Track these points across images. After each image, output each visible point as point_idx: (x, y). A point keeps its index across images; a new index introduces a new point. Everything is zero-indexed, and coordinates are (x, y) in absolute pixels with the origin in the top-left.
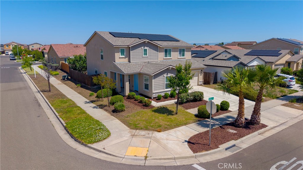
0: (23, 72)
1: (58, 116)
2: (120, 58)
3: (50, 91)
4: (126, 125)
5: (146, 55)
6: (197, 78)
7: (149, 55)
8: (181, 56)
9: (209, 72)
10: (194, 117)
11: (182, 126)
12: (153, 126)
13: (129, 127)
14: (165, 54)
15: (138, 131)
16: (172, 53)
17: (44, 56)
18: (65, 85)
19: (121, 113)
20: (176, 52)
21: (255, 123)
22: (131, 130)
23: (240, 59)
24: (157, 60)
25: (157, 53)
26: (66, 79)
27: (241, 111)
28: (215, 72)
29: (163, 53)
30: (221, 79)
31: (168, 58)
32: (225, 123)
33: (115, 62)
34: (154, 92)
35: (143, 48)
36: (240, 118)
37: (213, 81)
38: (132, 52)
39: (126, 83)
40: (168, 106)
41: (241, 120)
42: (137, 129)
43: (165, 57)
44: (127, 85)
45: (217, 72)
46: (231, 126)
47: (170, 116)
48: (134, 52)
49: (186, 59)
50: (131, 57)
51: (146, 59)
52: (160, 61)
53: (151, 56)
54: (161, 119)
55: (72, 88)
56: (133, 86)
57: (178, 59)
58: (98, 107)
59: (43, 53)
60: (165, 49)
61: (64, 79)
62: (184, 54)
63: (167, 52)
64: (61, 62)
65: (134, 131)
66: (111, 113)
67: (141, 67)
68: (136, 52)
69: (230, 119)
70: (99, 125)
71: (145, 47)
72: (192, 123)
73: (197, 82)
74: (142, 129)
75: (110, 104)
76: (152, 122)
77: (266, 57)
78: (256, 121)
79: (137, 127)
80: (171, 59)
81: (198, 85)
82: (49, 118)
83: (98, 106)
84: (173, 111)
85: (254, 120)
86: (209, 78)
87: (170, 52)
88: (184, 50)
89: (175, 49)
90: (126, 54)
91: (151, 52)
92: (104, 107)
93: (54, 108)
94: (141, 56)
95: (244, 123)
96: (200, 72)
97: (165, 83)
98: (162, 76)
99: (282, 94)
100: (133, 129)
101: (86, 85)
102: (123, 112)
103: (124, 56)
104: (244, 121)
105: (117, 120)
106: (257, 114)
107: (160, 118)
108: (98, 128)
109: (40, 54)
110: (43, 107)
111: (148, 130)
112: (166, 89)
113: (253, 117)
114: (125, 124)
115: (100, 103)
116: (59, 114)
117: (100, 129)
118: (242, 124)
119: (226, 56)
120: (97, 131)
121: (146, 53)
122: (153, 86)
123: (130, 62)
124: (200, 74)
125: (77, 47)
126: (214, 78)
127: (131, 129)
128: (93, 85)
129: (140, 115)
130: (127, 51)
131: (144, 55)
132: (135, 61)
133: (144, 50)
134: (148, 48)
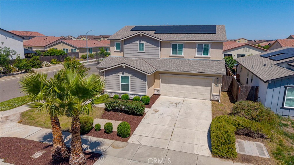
2: (115, 52)
5: (143, 50)
7: (146, 50)
14: (173, 51)
15: (19, 115)
16: (184, 49)
20: (192, 48)
25: (158, 48)
31: (177, 55)
33: (110, 55)
34: (106, 90)
35: (138, 42)
37: (245, 99)
43: (173, 54)
48: (128, 46)
49: (211, 59)
50: (124, 51)
51: (143, 55)
52: (162, 59)
53: (150, 52)
57: (195, 57)
60: (173, 45)
62: (207, 51)
63: (176, 47)
68: (130, 46)
71: (141, 41)
74: (23, 115)
79: (27, 113)
80: (183, 57)
81: (211, 100)
87: (182, 48)
88: (207, 47)
89: (190, 45)
91: (150, 47)
94: (136, 51)
97: (121, 83)
121: (143, 48)
127: (22, 112)
130: (122, 45)
132: (130, 56)
133: (140, 44)
134: (145, 42)
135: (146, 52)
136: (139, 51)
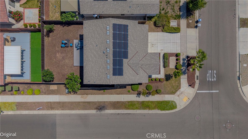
11: (181, 80)
12: (176, 88)
13: (172, 94)
15: (176, 93)
46: (189, 66)
54: (174, 82)
55: (103, 94)
66: (158, 94)
69: (185, 62)
76: (174, 87)
79: (174, 92)
82: (148, 113)
84: (170, 74)
92: (151, 94)
93: (138, 110)
105: (166, 95)
107: (172, 82)
110: (133, 113)
111: (178, 91)
114: (170, 94)
116: (147, 110)
117: (171, 103)
129: (167, 87)
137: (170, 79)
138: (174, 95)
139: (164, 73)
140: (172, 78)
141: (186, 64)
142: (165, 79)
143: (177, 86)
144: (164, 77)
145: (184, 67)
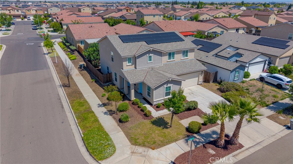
0: (46, 53)
1: (77, 123)
2: (127, 66)
3: (69, 87)
4: (128, 139)
5: (151, 61)
6: (197, 78)
8: (184, 57)
9: (210, 72)
10: (185, 130)
11: (173, 142)
12: (149, 141)
13: (130, 141)
15: (137, 146)
16: (175, 55)
17: (62, 27)
18: (82, 77)
19: (126, 123)
20: (180, 54)
21: (234, 144)
22: (132, 146)
23: (244, 55)
24: (161, 64)
25: (161, 58)
26: (83, 68)
27: (221, 136)
28: (216, 72)
29: (167, 56)
30: (220, 78)
31: (171, 60)
32: (209, 140)
33: (123, 69)
34: (155, 101)
35: (148, 55)
36: (220, 141)
37: (213, 79)
38: (138, 60)
39: (132, 90)
40: (165, 117)
41: (220, 142)
42: (136, 145)
43: (169, 59)
44: (133, 92)
45: (217, 72)
46: (213, 145)
47: (165, 130)
48: (140, 59)
49: (189, 59)
50: (137, 64)
51: (151, 64)
52: (164, 65)
53: (156, 61)
54: (157, 134)
55: (88, 82)
56: (138, 89)
57: (181, 60)
58: (108, 113)
59: (61, 24)
60: (169, 54)
61: (81, 68)
62: (187, 54)
63: (171, 55)
64: (78, 44)
65: (134, 147)
66: (118, 122)
67: (146, 74)
68: (141, 59)
69: (214, 136)
70: (108, 141)
71: (150, 54)
72: (182, 139)
73: (197, 81)
74: (140, 145)
75: (118, 110)
76: (149, 137)
77: (273, 48)
78: (234, 143)
79: (137, 142)
80: (175, 61)
81: (198, 85)
82: (70, 125)
83: (108, 111)
84: (168, 123)
85: (233, 142)
86: (209, 77)
87: (174, 55)
88: (187, 52)
89: (178, 52)
90: (133, 62)
91: (156, 57)
92: (113, 114)
93: (74, 112)
94: (146, 62)
95: (223, 145)
96: (200, 73)
97: (165, 92)
98: (163, 87)
99: (274, 100)
100: (134, 145)
101: (99, 80)
102: (127, 123)
103: (130, 64)
104: (223, 143)
105: (122, 133)
106: (236, 137)
107: (156, 132)
108: (107, 144)
109: (59, 26)
110: (66, 110)
111: (145, 147)
112: (165, 96)
113: (232, 139)
114: (127, 137)
115: (110, 108)
116: (77, 120)
117: (108, 144)
118: (221, 145)
119: (229, 53)
120: (106, 147)
121: (151, 59)
122: (154, 95)
123: (136, 68)
124: (200, 75)
125: (92, 27)
126: (214, 77)
127: (132, 144)
128: (105, 83)
129: (141, 128)
130: (133, 60)
131: (149, 61)
132: (141, 67)
133: (149, 57)
134: (153, 55)
135: (154, 61)
136: (149, 62)
137: (160, 126)
138: (130, 144)
139: (162, 115)
140: (163, 128)
141: (212, 140)
142: (153, 119)
143: (155, 143)
144: (156, 117)
145: (203, 139)
